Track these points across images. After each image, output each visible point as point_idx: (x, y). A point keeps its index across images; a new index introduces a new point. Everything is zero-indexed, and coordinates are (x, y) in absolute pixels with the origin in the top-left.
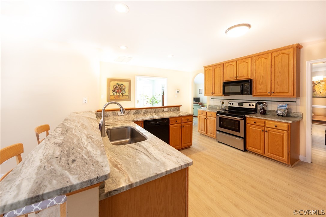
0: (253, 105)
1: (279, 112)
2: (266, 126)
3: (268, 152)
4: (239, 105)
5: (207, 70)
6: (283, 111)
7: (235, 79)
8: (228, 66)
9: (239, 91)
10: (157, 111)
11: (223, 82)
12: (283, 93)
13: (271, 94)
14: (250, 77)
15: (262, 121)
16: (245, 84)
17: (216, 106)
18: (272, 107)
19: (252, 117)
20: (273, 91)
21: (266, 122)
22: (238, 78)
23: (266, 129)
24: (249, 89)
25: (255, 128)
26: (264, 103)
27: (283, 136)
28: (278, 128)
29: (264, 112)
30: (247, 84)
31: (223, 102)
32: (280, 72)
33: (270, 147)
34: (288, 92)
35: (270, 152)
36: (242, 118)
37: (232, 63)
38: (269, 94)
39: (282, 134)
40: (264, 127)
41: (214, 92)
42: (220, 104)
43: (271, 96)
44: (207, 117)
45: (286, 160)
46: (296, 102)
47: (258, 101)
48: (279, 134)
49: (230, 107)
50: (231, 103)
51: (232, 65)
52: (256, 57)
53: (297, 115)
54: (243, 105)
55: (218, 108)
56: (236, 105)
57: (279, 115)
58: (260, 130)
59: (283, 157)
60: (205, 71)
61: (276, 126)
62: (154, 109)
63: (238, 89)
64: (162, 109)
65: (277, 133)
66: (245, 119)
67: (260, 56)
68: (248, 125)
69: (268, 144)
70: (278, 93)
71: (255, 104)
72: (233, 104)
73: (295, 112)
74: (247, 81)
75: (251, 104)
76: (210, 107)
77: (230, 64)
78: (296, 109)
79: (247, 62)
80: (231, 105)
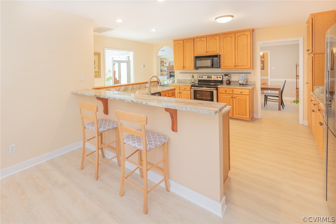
0: (220, 77)
1: (240, 82)
2: (234, 93)
3: (236, 114)
4: (208, 77)
5: (177, 43)
6: (244, 81)
7: (206, 53)
8: (198, 41)
9: (210, 65)
10: (141, 87)
11: (194, 56)
12: (244, 66)
13: (235, 67)
14: (219, 53)
15: (231, 89)
16: (215, 59)
17: (185, 80)
18: (234, 78)
19: (223, 87)
20: (236, 65)
21: (234, 90)
22: (208, 53)
23: (234, 96)
24: (218, 63)
25: (225, 96)
26: (229, 75)
27: (246, 99)
28: (242, 94)
29: (229, 83)
30: (217, 59)
31: (193, 76)
32: (241, 49)
33: (237, 110)
34: (247, 66)
35: (237, 114)
36: (215, 89)
37: (203, 39)
38: (234, 67)
39: (245, 98)
40: (232, 95)
41: (184, 66)
42: (190, 78)
43: (235, 69)
44: (181, 91)
45: (248, 118)
46: (251, 73)
47: (224, 74)
48: (243, 98)
49: (200, 80)
50: (201, 76)
51: (202, 40)
52: (223, 35)
53: (252, 84)
54: (212, 78)
55: (188, 82)
56: (205, 78)
57: (240, 84)
58: (229, 97)
59: (246, 115)
60: (175, 45)
61: (241, 93)
62: (139, 85)
63: (208, 62)
64: (145, 84)
65: (242, 98)
66: (217, 89)
67: (227, 35)
68: (219, 95)
69: (236, 107)
70: (240, 66)
71: (221, 76)
72: (202, 77)
73: (251, 81)
74: (216, 56)
75: (219, 76)
76: (179, 81)
77: (201, 40)
78: (251, 78)
79: (215, 39)
80: (201, 79)
